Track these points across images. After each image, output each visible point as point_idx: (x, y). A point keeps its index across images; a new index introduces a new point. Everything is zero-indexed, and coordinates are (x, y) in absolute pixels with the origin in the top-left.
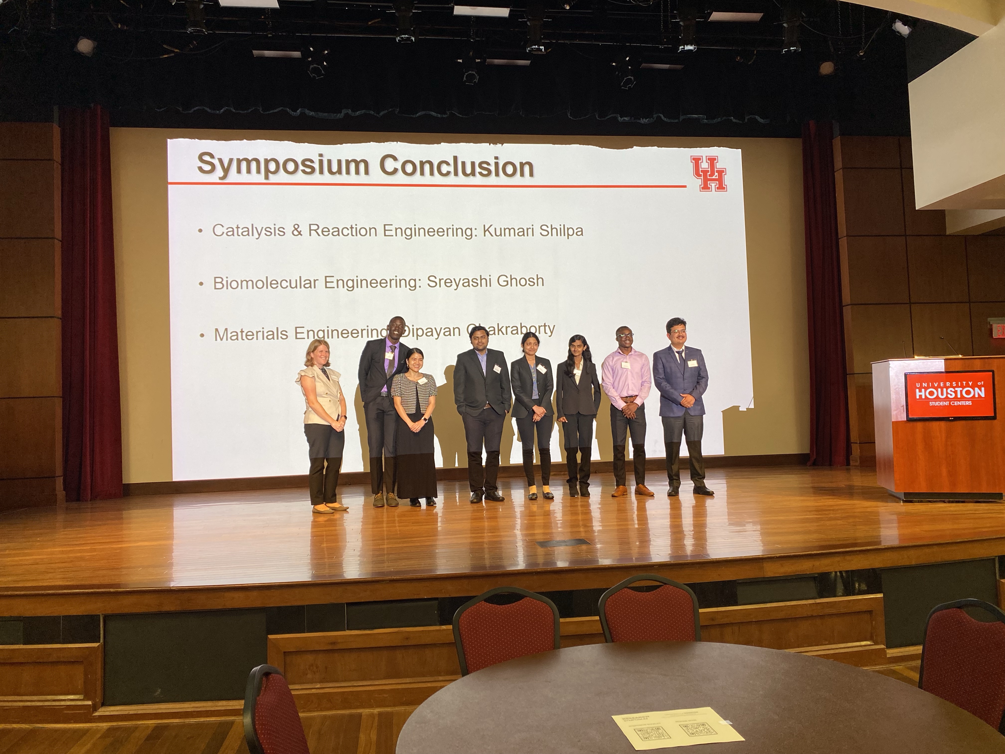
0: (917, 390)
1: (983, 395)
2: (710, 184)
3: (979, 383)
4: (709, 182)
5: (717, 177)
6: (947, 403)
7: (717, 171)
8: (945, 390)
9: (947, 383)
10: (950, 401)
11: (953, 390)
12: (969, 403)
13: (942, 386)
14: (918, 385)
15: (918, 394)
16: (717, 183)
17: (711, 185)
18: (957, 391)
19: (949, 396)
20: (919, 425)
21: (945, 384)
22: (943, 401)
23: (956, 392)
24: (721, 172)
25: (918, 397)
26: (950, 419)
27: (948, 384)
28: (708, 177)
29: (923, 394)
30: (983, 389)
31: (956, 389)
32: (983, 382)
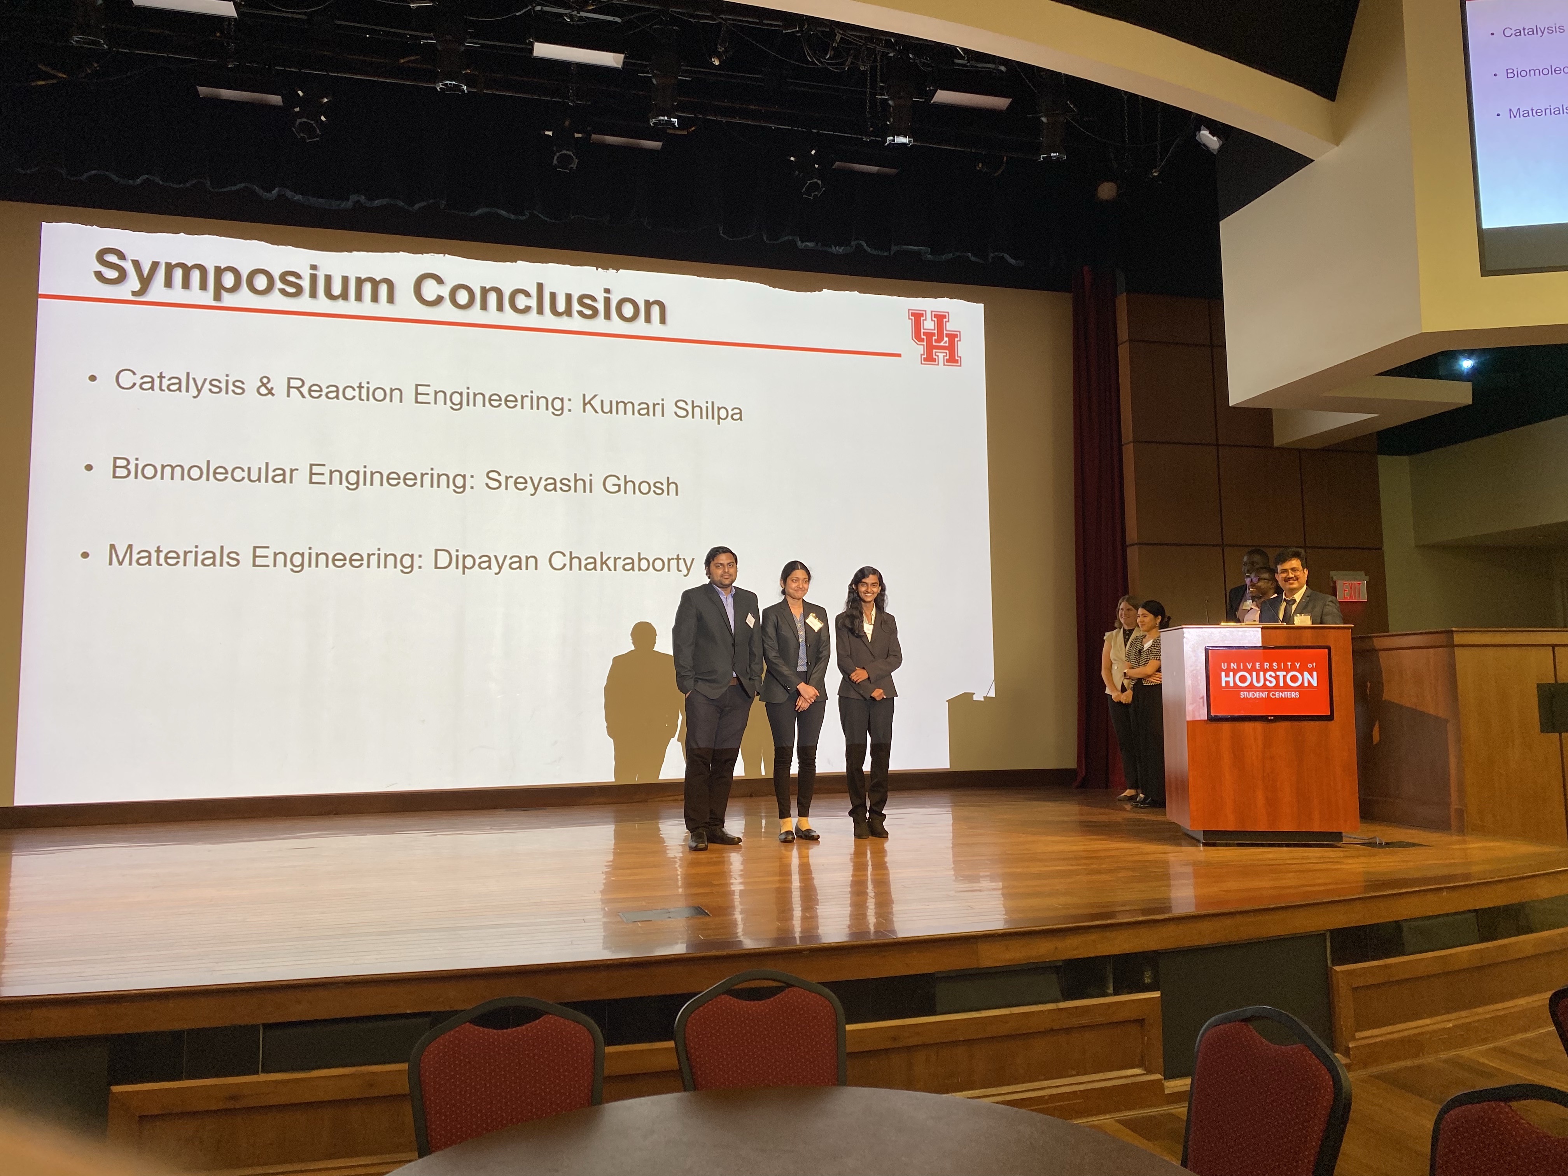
0: (1223, 674)
1: (1315, 683)
2: (937, 354)
3: (1310, 666)
4: (934, 351)
5: (947, 344)
6: (1264, 695)
7: (947, 335)
8: (1262, 673)
9: (1265, 664)
10: (1269, 692)
11: (1273, 675)
12: (1295, 695)
13: (1257, 668)
14: (1224, 666)
15: (1224, 679)
16: (946, 353)
17: (938, 356)
18: (1279, 676)
19: (1268, 683)
20: (1226, 726)
21: (1262, 666)
22: (1259, 691)
23: (1277, 678)
24: (953, 337)
25: (1224, 684)
26: (1269, 718)
27: (1267, 665)
28: (934, 344)
29: (1231, 679)
30: (1315, 673)
31: (1278, 673)
32: (1314, 664)
